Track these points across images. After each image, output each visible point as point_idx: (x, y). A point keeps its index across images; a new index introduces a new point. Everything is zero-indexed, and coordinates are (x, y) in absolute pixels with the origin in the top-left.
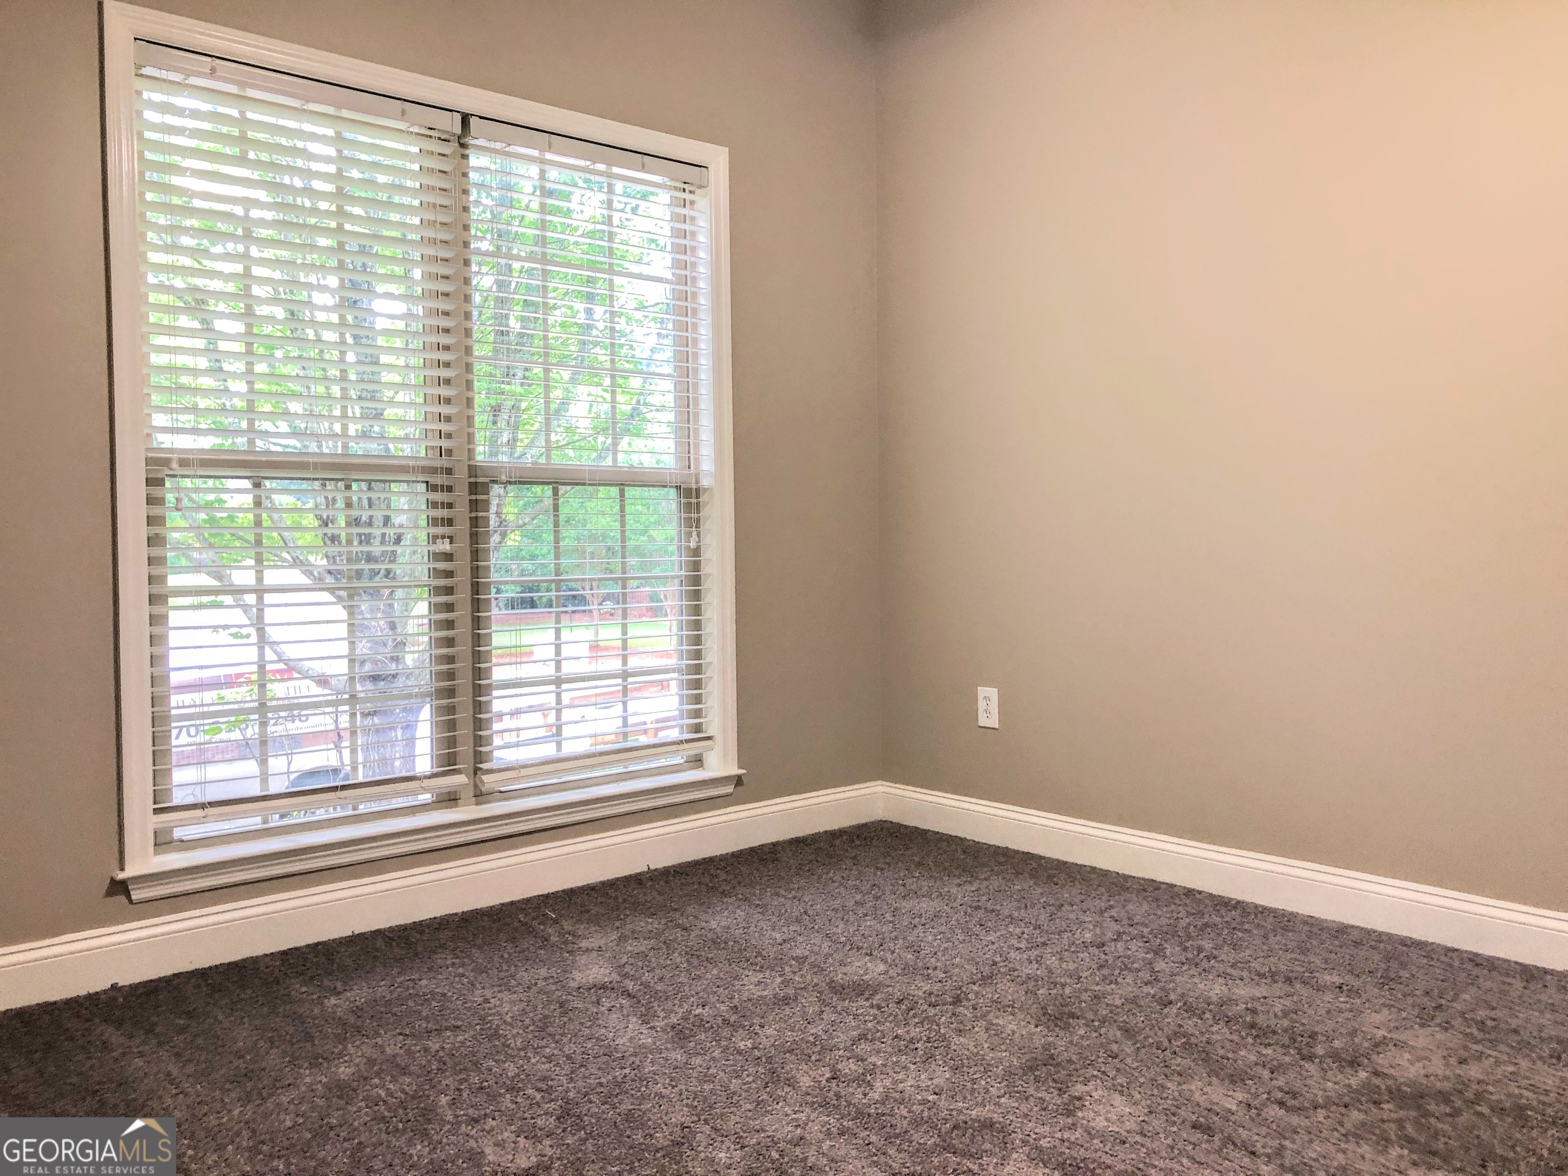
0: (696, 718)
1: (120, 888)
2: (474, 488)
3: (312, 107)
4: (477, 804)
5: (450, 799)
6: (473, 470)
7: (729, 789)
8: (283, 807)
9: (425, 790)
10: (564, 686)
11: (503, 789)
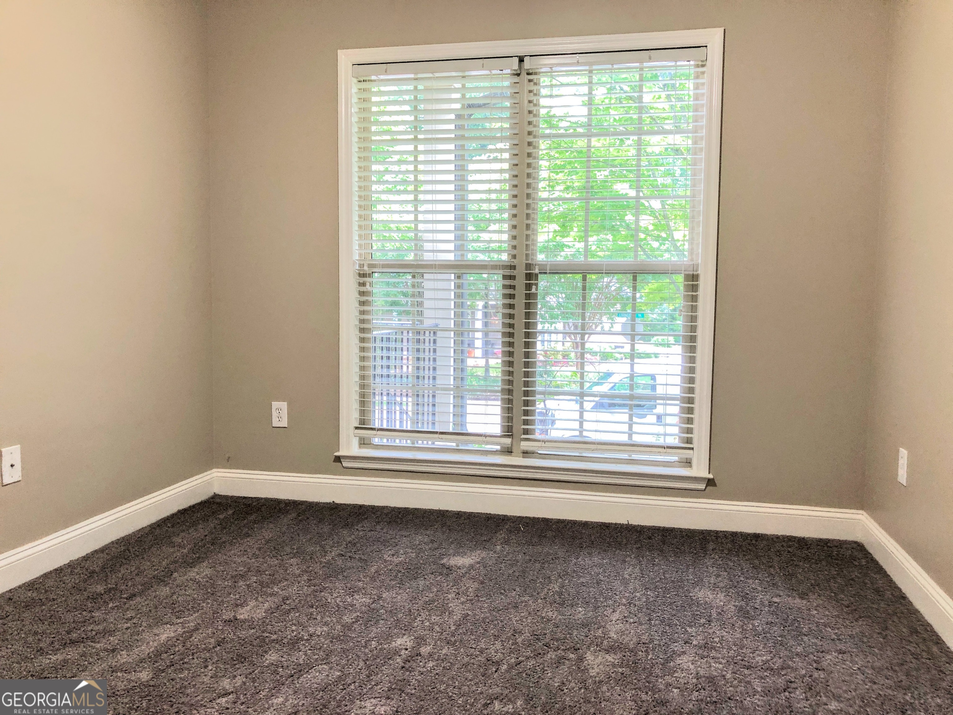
0: (688, 433)
1: (338, 459)
2: (529, 276)
3: (437, 75)
4: (523, 457)
5: (508, 451)
6: (529, 266)
7: (702, 486)
8: (414, 437)
9: (497, 444)
10: (585, 398)
11: (539, 452)
